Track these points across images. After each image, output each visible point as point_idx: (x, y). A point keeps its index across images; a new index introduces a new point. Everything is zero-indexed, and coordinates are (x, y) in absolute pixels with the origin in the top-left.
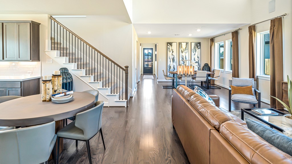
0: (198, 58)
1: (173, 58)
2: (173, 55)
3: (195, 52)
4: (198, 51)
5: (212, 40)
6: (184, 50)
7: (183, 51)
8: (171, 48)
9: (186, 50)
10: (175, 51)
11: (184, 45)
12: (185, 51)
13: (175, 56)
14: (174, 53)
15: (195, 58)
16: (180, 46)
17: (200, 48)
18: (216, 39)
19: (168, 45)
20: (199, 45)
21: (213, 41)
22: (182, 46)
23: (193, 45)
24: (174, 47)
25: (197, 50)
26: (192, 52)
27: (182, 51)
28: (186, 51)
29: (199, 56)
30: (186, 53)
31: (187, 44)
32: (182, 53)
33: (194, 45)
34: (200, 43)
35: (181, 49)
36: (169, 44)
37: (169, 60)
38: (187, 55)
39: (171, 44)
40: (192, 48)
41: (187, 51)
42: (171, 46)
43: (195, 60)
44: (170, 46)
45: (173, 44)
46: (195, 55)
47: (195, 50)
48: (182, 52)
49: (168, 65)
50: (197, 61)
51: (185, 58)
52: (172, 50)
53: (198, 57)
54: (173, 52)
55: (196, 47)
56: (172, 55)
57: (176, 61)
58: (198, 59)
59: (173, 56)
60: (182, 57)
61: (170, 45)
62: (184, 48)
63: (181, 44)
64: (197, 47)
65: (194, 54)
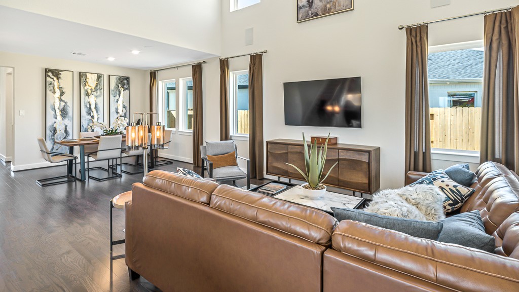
0: (124, 109)
1: (62, 107)
2: (64, 101)
3: (118, 95)
5: (153, 75)
6: (93, 90)
7: (89, 91)
8: (56, 84)
9: (98, 91)
10: (68, 90)
11: (92, 80)
12: (95, 93)
13: (70, 104)
14: (65, 95)
15: (117, 109)
16: (82, 81)
17: (128, 89)
18: (160, 75)
19: (49, 76)
20: (126, 81)
21: (155, 78)
22: (88, 80)
23: (113, 80)
24: (67, 81)
25: (122, 93)
26: (111, 96)
27: (88, 93)
28: (99, 93)
29: (127, 105)
30: (96, 97)
31: (99, 77)
32: (87, 97)
33: (116, 81)
34: (127, 79)
35: (86, 88)
36: (50, 74)
37: (50, 113)
38: (100, 101)
39: (56, 73)
40: (112, 87)
41: (101, 92)
42: (58, 78)
43: (117, 113)
44: (55, 79)
45: (63, 75)
46: (117, 102)
47: (118, 92)
48: (88, 94)
49: (49, 124)
50: (123, 115)
51: (96, 108)
52: (60, 88)
53: (124, 107)
54: (62, 93)
55: (120, 86)
56: (61, 100)
57: (70, 114)
58: (125, 111)
59: (63, 104)
60: (88, 106)
61: (53, 77)
62: (93, 86)
63: (86, 76)
64: (123, 85)
65: (116, 100)
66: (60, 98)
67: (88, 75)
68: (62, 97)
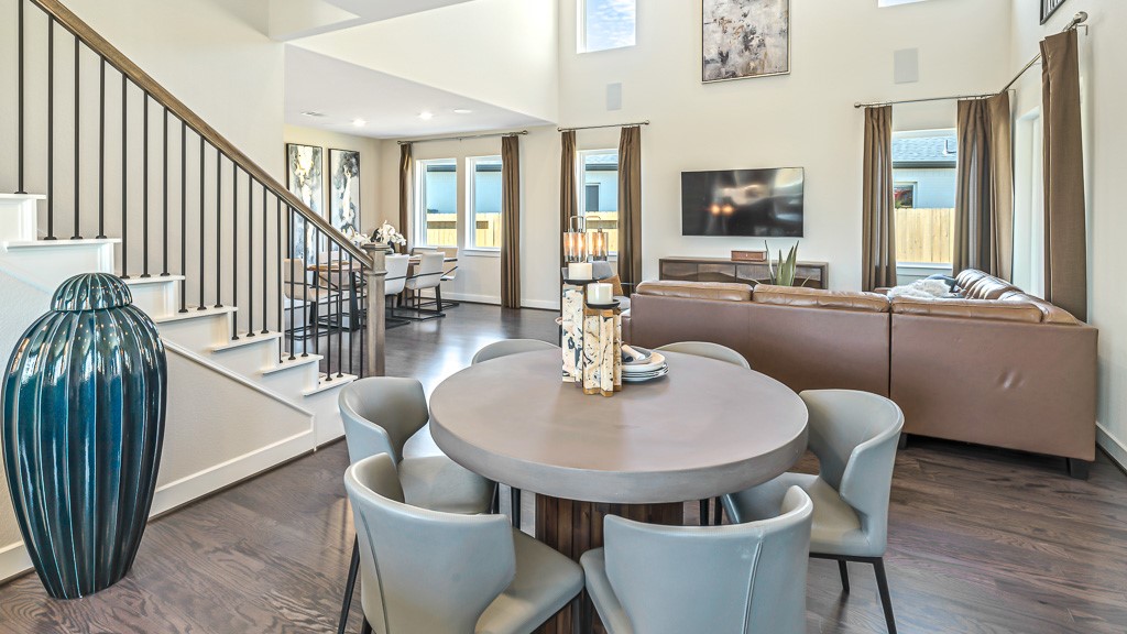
0: (352, 211)
3: (343, 186)
4: (352, 181)
5: (407, 149)
6: (308, 176)
7: (302, 179)
9: (314, 178)
11: (305, 157)
12: (309, 182)
15: (341, 211)
16: (290, 160)
17: (357, 174)
18: (419, 149)
20: (354, 160)
21: (410, 155)
22: (299, 158)
23: (337, 158)
25: (349, 180)
26: (333, 187)
27: (300, 182)
28: (315, 182)
29: (356, 204)
30: (312, 189)
31: (315, 153)
32: (299, 190)
33: (339, 160)
34: (356, 155)
35: (297, 173)
38: (317, 195)
40: (335, 171)
41: (318, 180)
43: (342, 218)
46: (342, 197)
47: (342, 181)
48: (300, 185)
50: (350, 222)
53: (352, 207)
55: (346, 169)
58: (353, 215)
62: (307, 171)
63: (297, 152)
64: (350, 167)
65: (340, 195)
67: (299, 147)
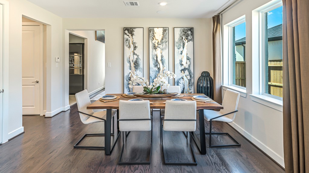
0: (188, 61)
1: (135, 60)
2: (136, 54)
3: (182, 47)
4: (188, 45)
6: (160, 43)
7: (156, 45)
8: (130, 39)
9: (164, 44)
10: (139, 45)
11: (158, 33)
12: (161, 46)
13: (141, 57)
14: (137, 49)
15: (181, 61)
16: (150, 35)
17: (193, 39)
18: (225, 17)
19: (126, 34)
20: (189, 32)
21: (218, 22)
22: (155, 34)
23: (178, 32)
24: (138, 36)
25: (186, 44)
26: (176, 48)
27: (155, 46)
28: (164, 46)
29: (191, 57)
30: (162, 50)
31: (164, 31)
32: (154, 50)
33: (180, 33)
34: (191, 29)
35: (153, 42)
36: (126, 32)
37: (127, 65)
38: (165, 53)
39: (130, 30)
40: (177, 40)
41: (166, 45)
42: (132, 35)
43: (182, 65)
44: (130, 35)
45: (136, 32)
46: (182, 54)
47: (182, 44)
48: (155, 48)
49: (126, 74)
50: (187, 67)
51: (162, 60)
52: (133, 43)
53: (188, 59)
54: (135, 48)
55: (184, 38)
56: (134, 54)
57: (141, 66)
58: (189, 63)
59: (135, 57)
60: (155, 59)
61: (129, 34)
62: (160, 40)
63: (154, 31)
64: (187, 36)
65: (180, 52)
66: (134, 52)
67: (155, 29)
68: (135, 51)
